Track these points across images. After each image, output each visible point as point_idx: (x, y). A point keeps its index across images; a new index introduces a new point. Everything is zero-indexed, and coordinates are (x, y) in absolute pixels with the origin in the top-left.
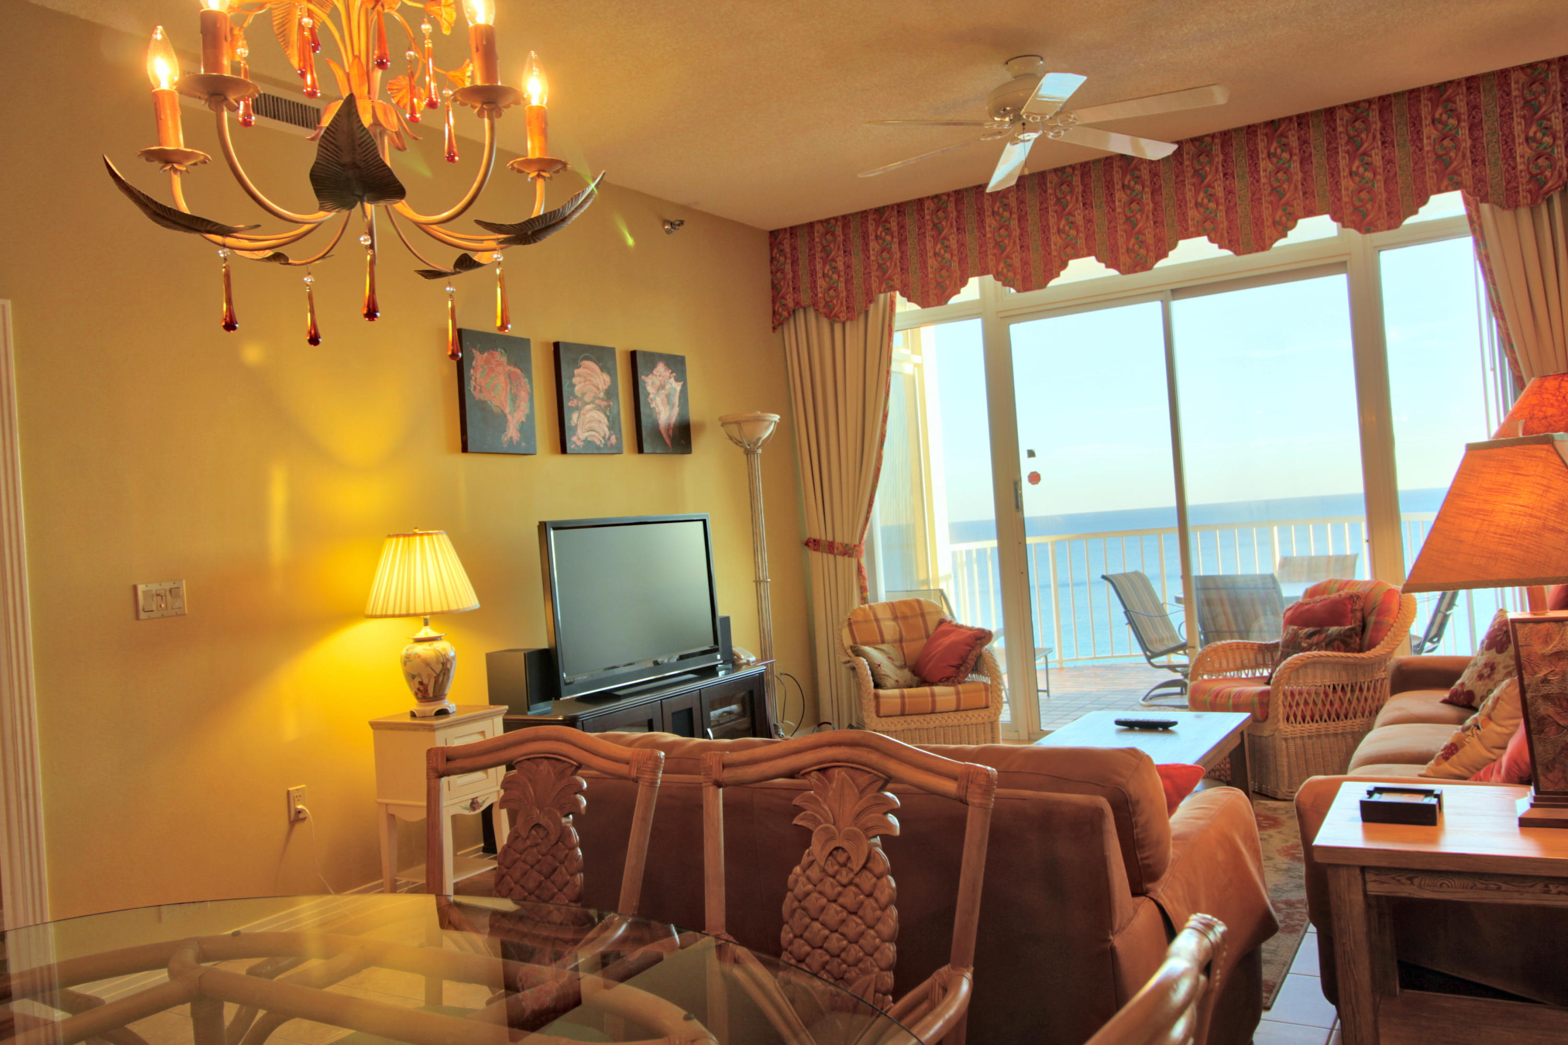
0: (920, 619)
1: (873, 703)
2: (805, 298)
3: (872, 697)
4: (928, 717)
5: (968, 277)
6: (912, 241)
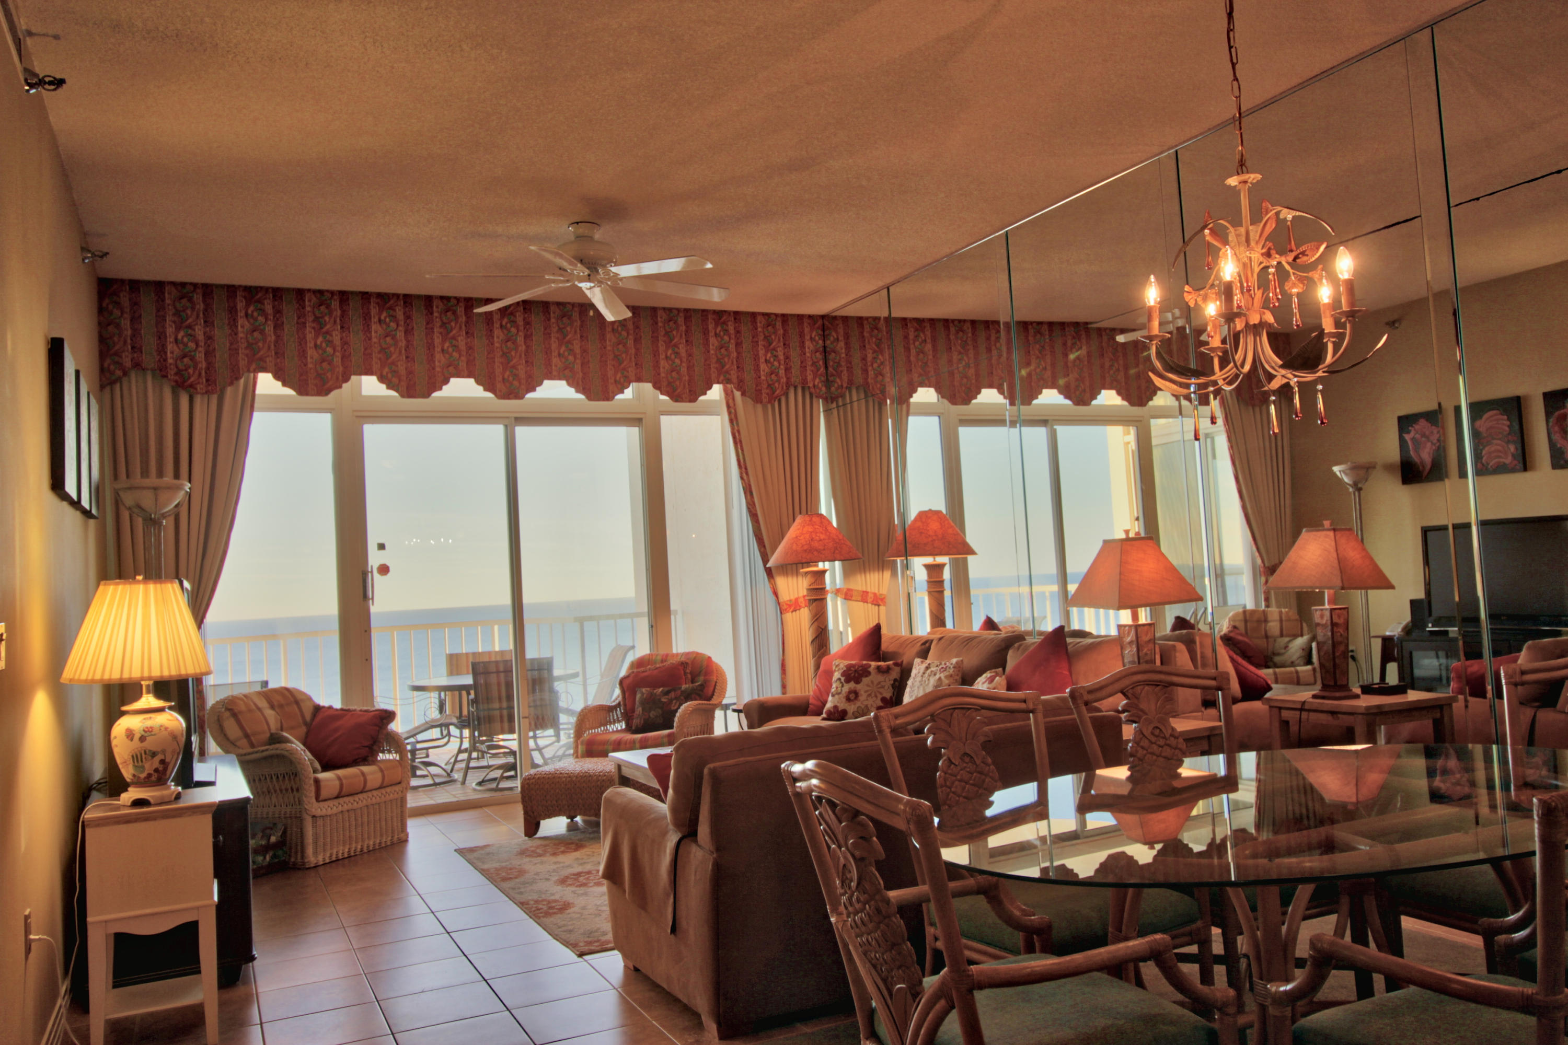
0: (295, 707)
1: (313, 789)
2: (149, 358)
3: (312, 782)
4: (361, 796)
5: (351, 375)
6: (289, 328)
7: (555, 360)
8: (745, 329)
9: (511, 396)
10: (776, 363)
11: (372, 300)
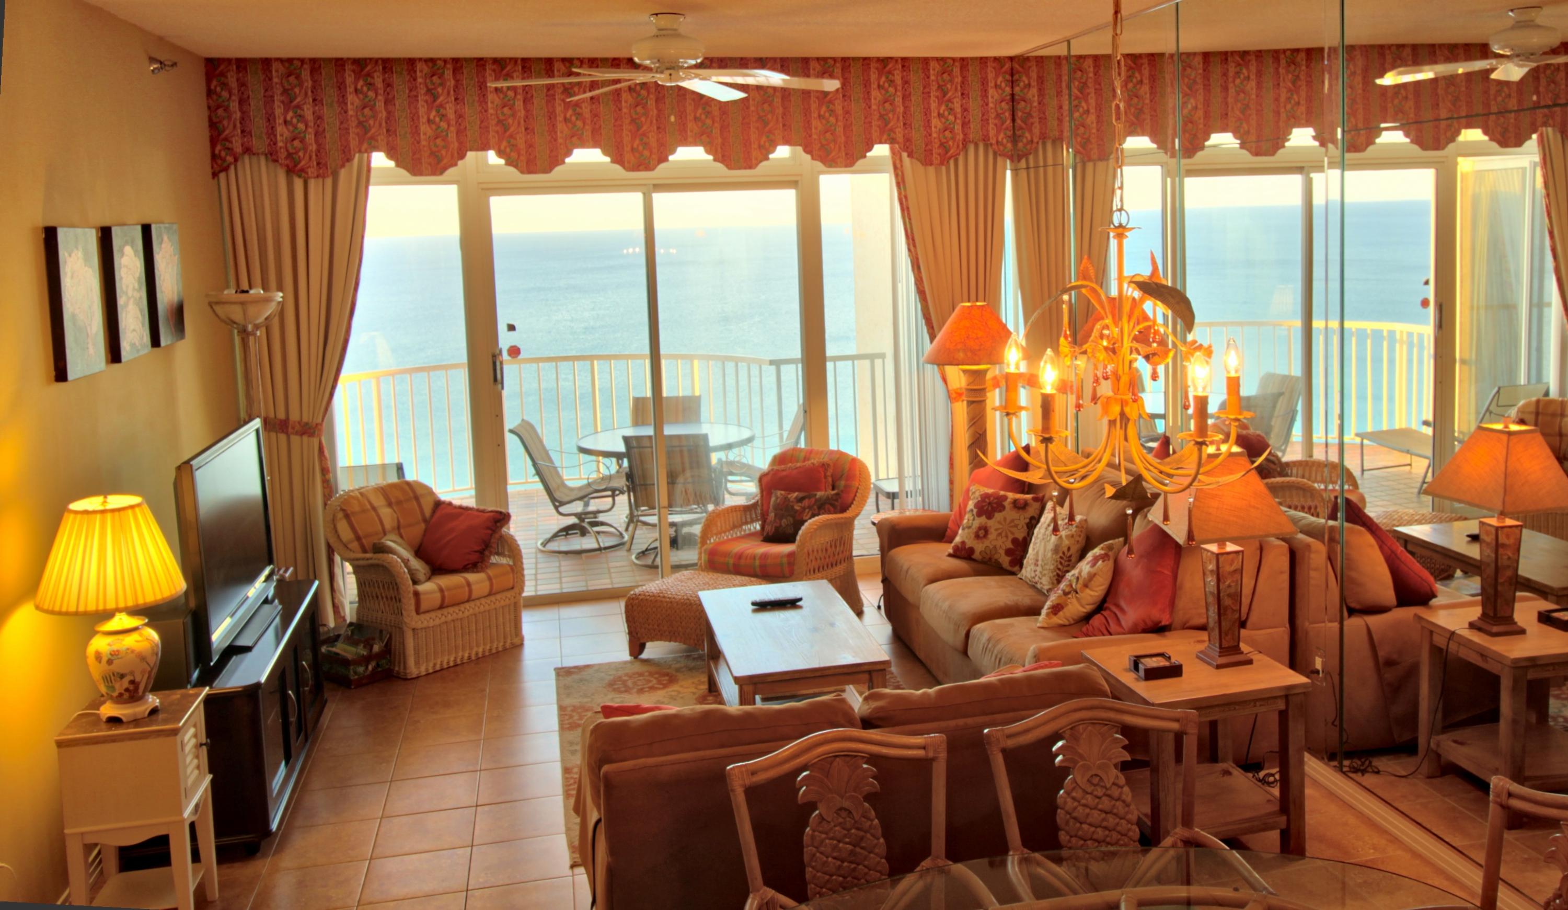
1: (413, 602)
2: (259, 144)
3: (411, 595)
4: (467, 605)
5: (467, 151)
6: (401, 101)
7: (690, 125)
8: (915, 78)
9: (641, 168)
10: (951, 118)
11: (487, 67)
